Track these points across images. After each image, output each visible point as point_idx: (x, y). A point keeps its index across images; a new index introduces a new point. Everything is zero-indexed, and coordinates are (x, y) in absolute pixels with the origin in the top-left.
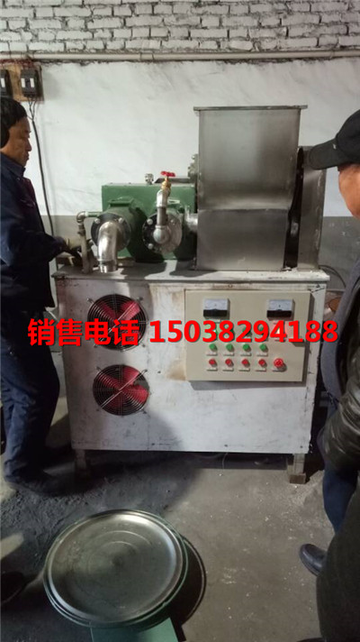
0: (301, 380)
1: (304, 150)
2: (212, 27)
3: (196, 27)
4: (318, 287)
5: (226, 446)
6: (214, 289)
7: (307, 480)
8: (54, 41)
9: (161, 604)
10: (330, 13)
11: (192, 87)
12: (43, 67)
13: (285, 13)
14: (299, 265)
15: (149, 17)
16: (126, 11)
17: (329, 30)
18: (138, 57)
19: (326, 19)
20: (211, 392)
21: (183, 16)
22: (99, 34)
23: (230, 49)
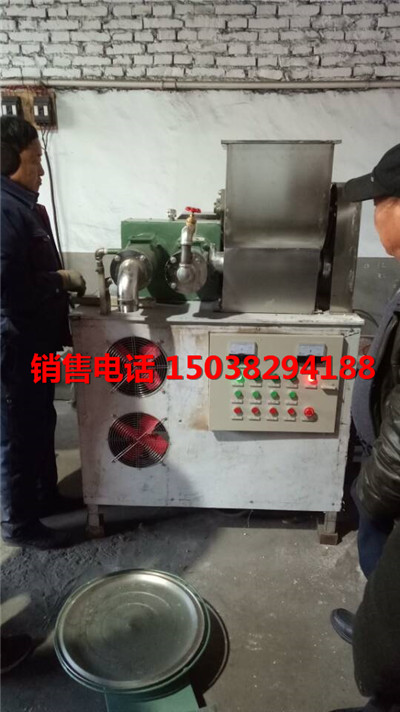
0: (333, 431)
1: (338, 186)
2: (240, 55)
3: (223, 54)
4: (352, 331)
5: (252, 502)
6: (240, 332)
7: (340, 541)
8: (70, 67)
9: (182, 670)
10: (365, 42)
11: (217, 117)
12: (58, 94)
13: (318, 41)
14: (332, 308)
15: (172, 44)
16: (148, 37)
17: (364, 60)
18: (159, 85)
19: (361, 47)
20: (235, 444)
21: (208, 43)
22: (119, 60)
23: (258, 78)
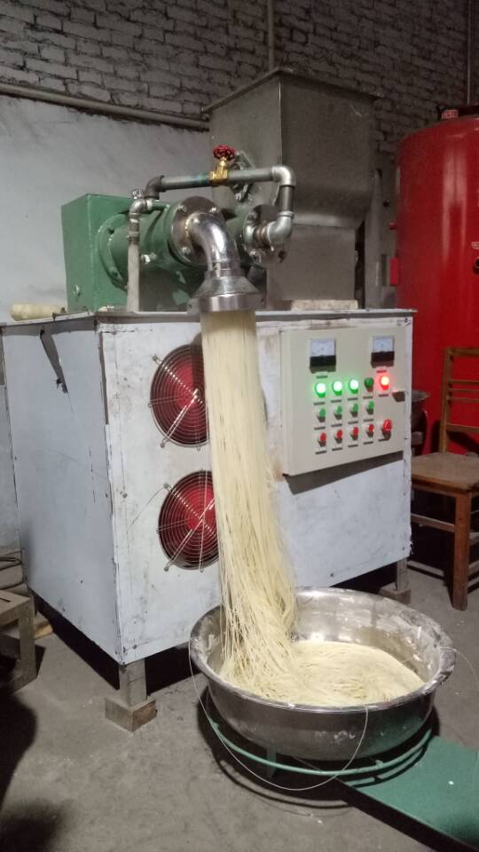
2: (57, 62)
3: (33, 56)
11: (35, 136)
13: (144, 66)
19: (187, 83)
21: (12, 37)
23: (82, 94)
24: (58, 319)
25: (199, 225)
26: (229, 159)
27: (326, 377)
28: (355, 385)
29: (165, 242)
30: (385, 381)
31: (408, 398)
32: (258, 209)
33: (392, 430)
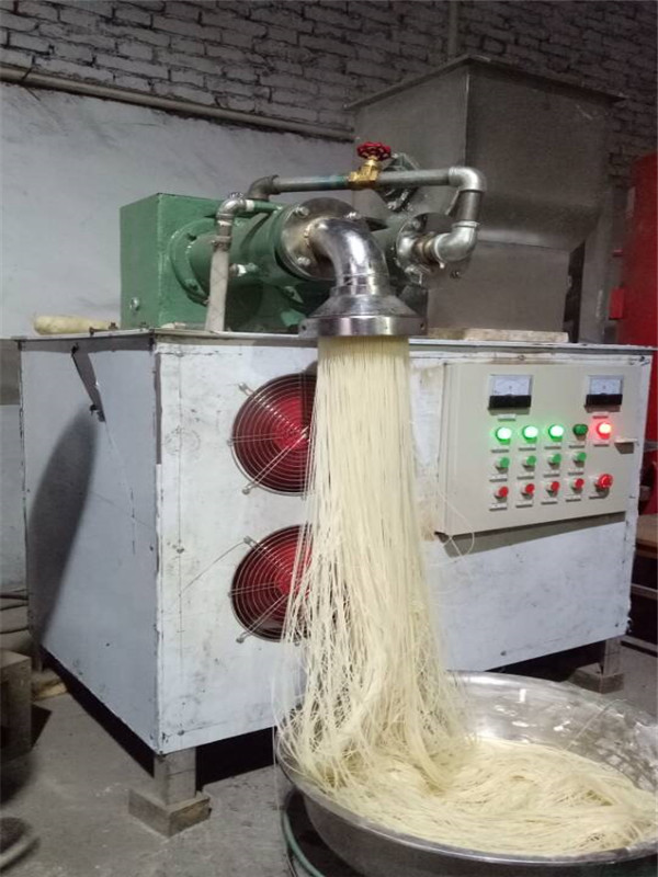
2: (139, 59)
3: (107, 51)
11: (103, 137)
13: (266, 69)
21: (80, 31)
23: (172, 94)
24: (96, 335)
25: (326, 231)
26: (381, 159)
27: (514, 420)
28: (557, 431)
29: (273, 251)
30: (605, 428)
31: (639, 452)
32: (423, 218)
33: (611, 488)
